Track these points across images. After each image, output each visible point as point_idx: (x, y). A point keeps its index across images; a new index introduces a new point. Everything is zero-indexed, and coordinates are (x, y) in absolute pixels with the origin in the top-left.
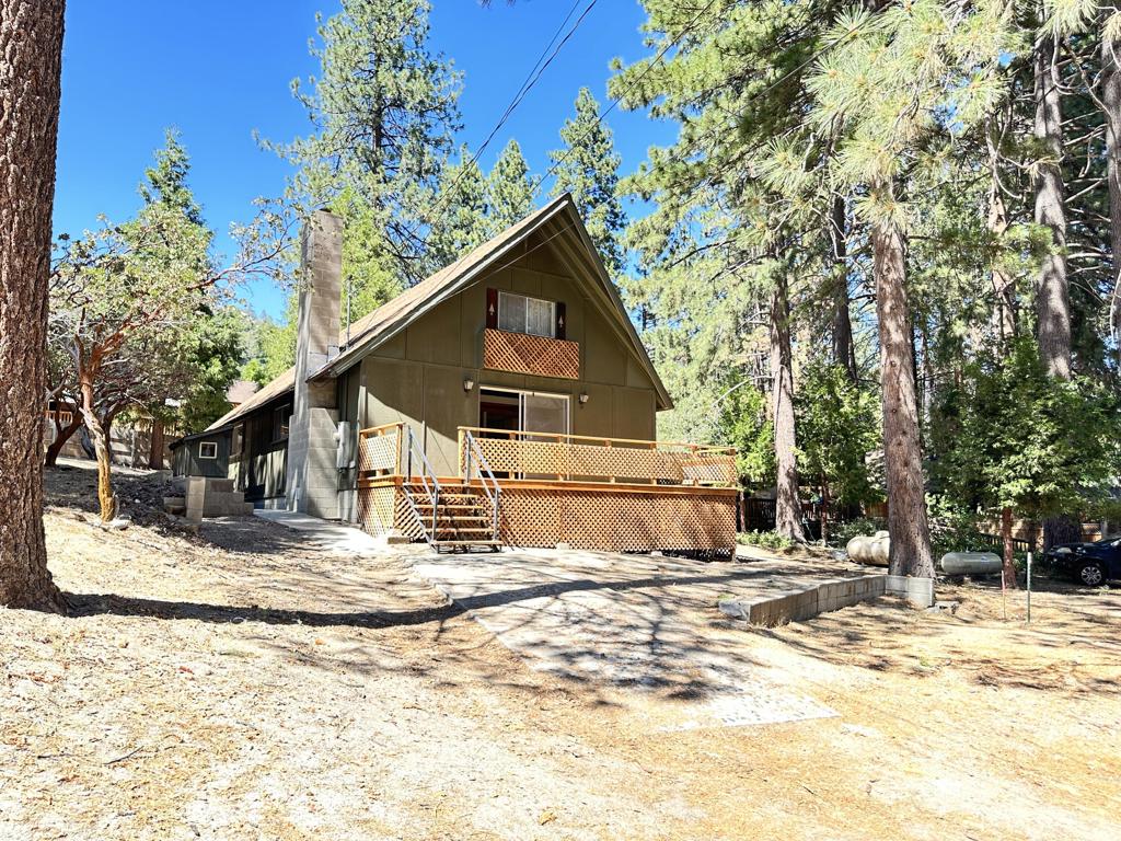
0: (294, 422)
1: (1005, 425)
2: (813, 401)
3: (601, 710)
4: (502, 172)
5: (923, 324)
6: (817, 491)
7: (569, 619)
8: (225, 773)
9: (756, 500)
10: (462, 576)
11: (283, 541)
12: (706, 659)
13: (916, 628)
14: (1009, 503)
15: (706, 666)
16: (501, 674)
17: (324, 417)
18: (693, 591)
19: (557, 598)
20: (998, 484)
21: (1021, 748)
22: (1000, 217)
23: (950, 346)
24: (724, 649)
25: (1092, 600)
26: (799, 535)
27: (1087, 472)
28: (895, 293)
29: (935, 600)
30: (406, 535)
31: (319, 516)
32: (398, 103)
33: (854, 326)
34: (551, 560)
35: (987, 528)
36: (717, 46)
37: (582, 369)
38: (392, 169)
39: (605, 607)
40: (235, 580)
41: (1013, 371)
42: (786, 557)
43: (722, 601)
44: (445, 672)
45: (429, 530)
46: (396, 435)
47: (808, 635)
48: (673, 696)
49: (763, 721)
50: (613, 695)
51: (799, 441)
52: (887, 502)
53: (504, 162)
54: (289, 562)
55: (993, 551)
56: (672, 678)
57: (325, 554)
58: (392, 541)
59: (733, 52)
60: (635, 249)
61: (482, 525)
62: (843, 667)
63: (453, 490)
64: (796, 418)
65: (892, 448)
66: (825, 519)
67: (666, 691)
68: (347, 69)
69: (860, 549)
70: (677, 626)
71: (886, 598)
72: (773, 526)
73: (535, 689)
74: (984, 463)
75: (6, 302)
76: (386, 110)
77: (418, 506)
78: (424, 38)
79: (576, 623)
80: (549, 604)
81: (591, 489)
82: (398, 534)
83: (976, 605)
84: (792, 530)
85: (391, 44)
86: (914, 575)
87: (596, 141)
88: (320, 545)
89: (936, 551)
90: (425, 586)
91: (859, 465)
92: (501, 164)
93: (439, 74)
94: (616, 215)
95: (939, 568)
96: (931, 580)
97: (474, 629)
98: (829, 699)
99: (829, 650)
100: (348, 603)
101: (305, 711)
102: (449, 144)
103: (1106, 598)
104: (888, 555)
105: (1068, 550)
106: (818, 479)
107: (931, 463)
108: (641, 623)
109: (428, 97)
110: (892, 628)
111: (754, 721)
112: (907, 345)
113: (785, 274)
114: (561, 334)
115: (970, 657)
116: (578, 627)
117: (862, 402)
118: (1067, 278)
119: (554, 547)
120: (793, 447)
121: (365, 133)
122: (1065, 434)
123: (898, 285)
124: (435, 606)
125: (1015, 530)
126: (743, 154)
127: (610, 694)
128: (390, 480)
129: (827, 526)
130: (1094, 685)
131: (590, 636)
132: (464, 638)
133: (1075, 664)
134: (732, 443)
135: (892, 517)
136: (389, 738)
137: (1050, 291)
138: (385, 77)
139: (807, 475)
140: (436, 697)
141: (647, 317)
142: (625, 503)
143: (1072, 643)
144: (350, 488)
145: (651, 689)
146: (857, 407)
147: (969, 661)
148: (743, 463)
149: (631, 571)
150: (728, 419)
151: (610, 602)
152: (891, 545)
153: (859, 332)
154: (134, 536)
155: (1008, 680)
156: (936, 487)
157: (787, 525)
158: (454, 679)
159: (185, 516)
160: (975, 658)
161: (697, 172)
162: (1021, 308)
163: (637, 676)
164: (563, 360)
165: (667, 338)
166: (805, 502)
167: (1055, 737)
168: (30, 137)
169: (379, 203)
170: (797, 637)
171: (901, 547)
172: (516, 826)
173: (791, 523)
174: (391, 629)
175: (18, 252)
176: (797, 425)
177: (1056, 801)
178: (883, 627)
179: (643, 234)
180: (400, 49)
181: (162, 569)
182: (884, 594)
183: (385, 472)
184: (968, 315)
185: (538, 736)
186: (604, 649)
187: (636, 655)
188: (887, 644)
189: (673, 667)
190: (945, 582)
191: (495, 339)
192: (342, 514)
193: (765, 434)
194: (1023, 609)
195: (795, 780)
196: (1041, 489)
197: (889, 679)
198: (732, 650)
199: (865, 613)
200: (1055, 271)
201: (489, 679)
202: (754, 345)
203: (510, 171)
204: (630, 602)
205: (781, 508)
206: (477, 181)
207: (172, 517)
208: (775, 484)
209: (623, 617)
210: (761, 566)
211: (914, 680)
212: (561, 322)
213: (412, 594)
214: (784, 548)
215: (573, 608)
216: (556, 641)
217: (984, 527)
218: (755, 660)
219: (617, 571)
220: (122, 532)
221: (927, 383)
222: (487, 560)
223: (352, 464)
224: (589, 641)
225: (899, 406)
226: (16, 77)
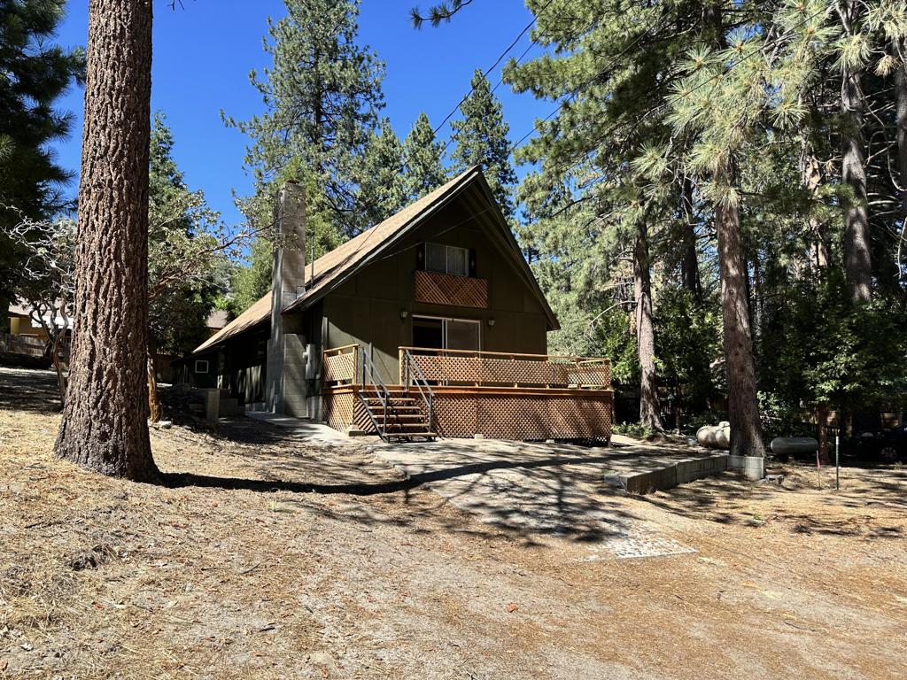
0: (271, 344)
1: (818, 337)
2: (668, 320)
3: (531, 550)
4: (415, 139)
5: (754, 257)
6: (672, 392)
7: (496, 489)
8: (312, 580)
9: (624, 399)
10: (412, 459)
11: (273, 435)
12: (601, 515)
13: (751, 494)
14: (823, 398)
15: (600, 520)
16: (457, 523)
17: (295, 339)
18: (584, 469)
19: (485, 474)
20: (815, 383)
21: (825, 572)
22: (814, 170)
23: (777, 275)
24: (612, 508)
25: (888, 473)
26: (658, 425)
27: (883, 374)
28: (732, 237)
29: (766, 474)
30: (362, 430)
31: (293, 416)
32: (334, 88)
33: (700, 258)
34: (473, 447)
35: (807, 418)
36: (592, 49)
37: (490, 300)
38: (330, 140)
39: (522, 480)
40: (257, 463)
41: (825, 296)
42: (649, 443)
43: (606, 475)
44: (418, 523)
45: (382, 425)
46: (353, 354)
47: (669, 499)
48: (579, 540)
49: (643, 555)
50: (538, 538)
51: (657, 352)
52: (728, 398)
53: (416, 130)
54: (284, 450)
55: (812, 436)
56: (578, 527)
57: (307, 444)
58: (352, 434)
59: (603, 54)
60: (525, 202)
61: (419, 421)
62: (698, 520)
63: (396, 395)
64: (655, 333)
65: (731, 358)
66: (679, 413)
67: (575, 536)
68: (293, 61)
69: (707, 437)
70: (576, 493)
71: (728, 473)
72: (639, 419)
73: (484, 535)
74: (803, 368)
75: (124, 274)
76: (324, 93)
77: (371, 408)
78: (354, 35)
79: (502, 491)
80: (480, 478)
81: (497, 392)
82: (357, 429)
83: (798, 477)
84: (653, 422)
85: (327, 41)
86: (750, 455)
87: (488, 112)
88: (301, 438)
89: (766, 438)
90: (385, 467)
91: (705, 370)
92: (414, 133)
93: (365, 62)
94: (506, 172)
95: (769, 450)
96: (762, 459)
97: (431, 496)
98: (688, 542)
99: (687, 510)
100: (338, 478)
101: (344, 546)
102: (374, 119)
103: (899, 471)
104: (729, 440)
105: (871, 435)
106: (673, 381)
107: (761, 368)
108: (550, 491)
109: (357, 82)
110: (732, 494)
111: (638, 555)
112: (742, 277)
113: (645, 222)
114: (473, 273)
115: (791, 514)
116: (504, 494)
117: (707, 320)
118: (868, 221)
119: (473, 438)
120: (653, 357)
121: (307, 112)
122: (866, 344)
123: (733, 231)
124: (397, 480)
125: (829, 419)
126: (611, 131)
127: (537, 538)
128: (349, 388)
129: (681, 418)
130: (881, 532)
131: (515, 500)
132: (427, 502)
133: (869, 518)
134: (604, 354)
135: (732, 411)
136: (400, 562)
137: (855, 232)
138: (323, 67)
139: (664, 378)
140: (419, 538)
141: (533, 252)
142: (525, 403)
143: (869, 503)
144: (317, 395)
145: (563, 534)
146: (703, 324)
147: (790, 517)
148: (614, 370)
149: (534, 454)
150: (601, 336)
151: (523, 476)
152: (731, 432)
153: (703, 262)
154: (177, 433)
155: (818, 529)
156: (766, 386)
157: (649, 419)
158: (428, 528)
159: (205, 418)
160: (795, 514)
161: (576, 145)
162: (832, 242)
163: (552, 526)
164: (475, 293)
165: (548, 269)
166: (663, 399)
167: (850, 565)
168: (135, 161)
169: (320, 168)
170: (663, 501)
171: (739, 435)
172: (495, 612)
173: (652, 416)
174: (374, 496)
175: (131, 240)
176: (655, 340)
177: (847, 603)
178: (726, 493)
179: (532, 190)
180: (335, 45)
181: (205, 456)
182: (726, 470)
183: (344, 382)
184: (790, 250)
185: (493, 563)
186: (526, 508)
187: (550, 512)
188: (730, 505)
189: (577, 520)
190: (773, 460)
191: (424, 279)
192: (310, 414)
193: (631, 346)
194: (833, 480)
195: (669, 591)
196: (847, 387)
197: (732, 529)
198: (616, 509)
199: (713, 483)
200: (858, 215)
201: (450, 527)
202: (619, 274)
203: (421, 138)
204: (539, 476)
205: (644, 405)
206: (394, 146)
207: (197, 419)
208: (639, 385)
209: (535, 487)
210: (631, 450)
211: (749, 529)
212: (473, 264)
213: (379, 472)
214: (646, 436)
215: (498, 481)
216: (491, 503)
217: (804, 417)
218: (635, 515)
219: (524, 455)
220: (167, 430)
221: (758, 303)
222: (426, 447)
223: (318, 376)
224: (515, 503)
225: (736, 325)
226: (125, 119)
